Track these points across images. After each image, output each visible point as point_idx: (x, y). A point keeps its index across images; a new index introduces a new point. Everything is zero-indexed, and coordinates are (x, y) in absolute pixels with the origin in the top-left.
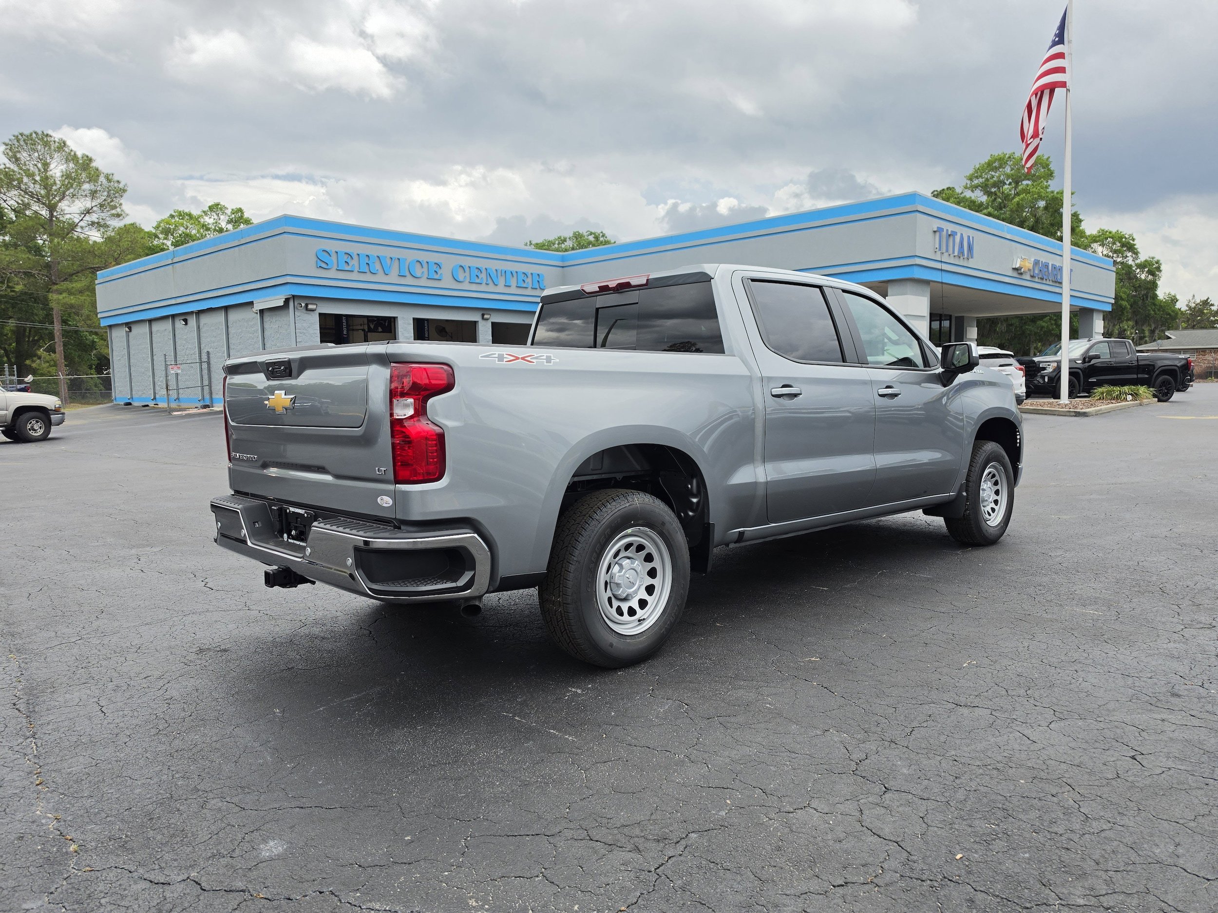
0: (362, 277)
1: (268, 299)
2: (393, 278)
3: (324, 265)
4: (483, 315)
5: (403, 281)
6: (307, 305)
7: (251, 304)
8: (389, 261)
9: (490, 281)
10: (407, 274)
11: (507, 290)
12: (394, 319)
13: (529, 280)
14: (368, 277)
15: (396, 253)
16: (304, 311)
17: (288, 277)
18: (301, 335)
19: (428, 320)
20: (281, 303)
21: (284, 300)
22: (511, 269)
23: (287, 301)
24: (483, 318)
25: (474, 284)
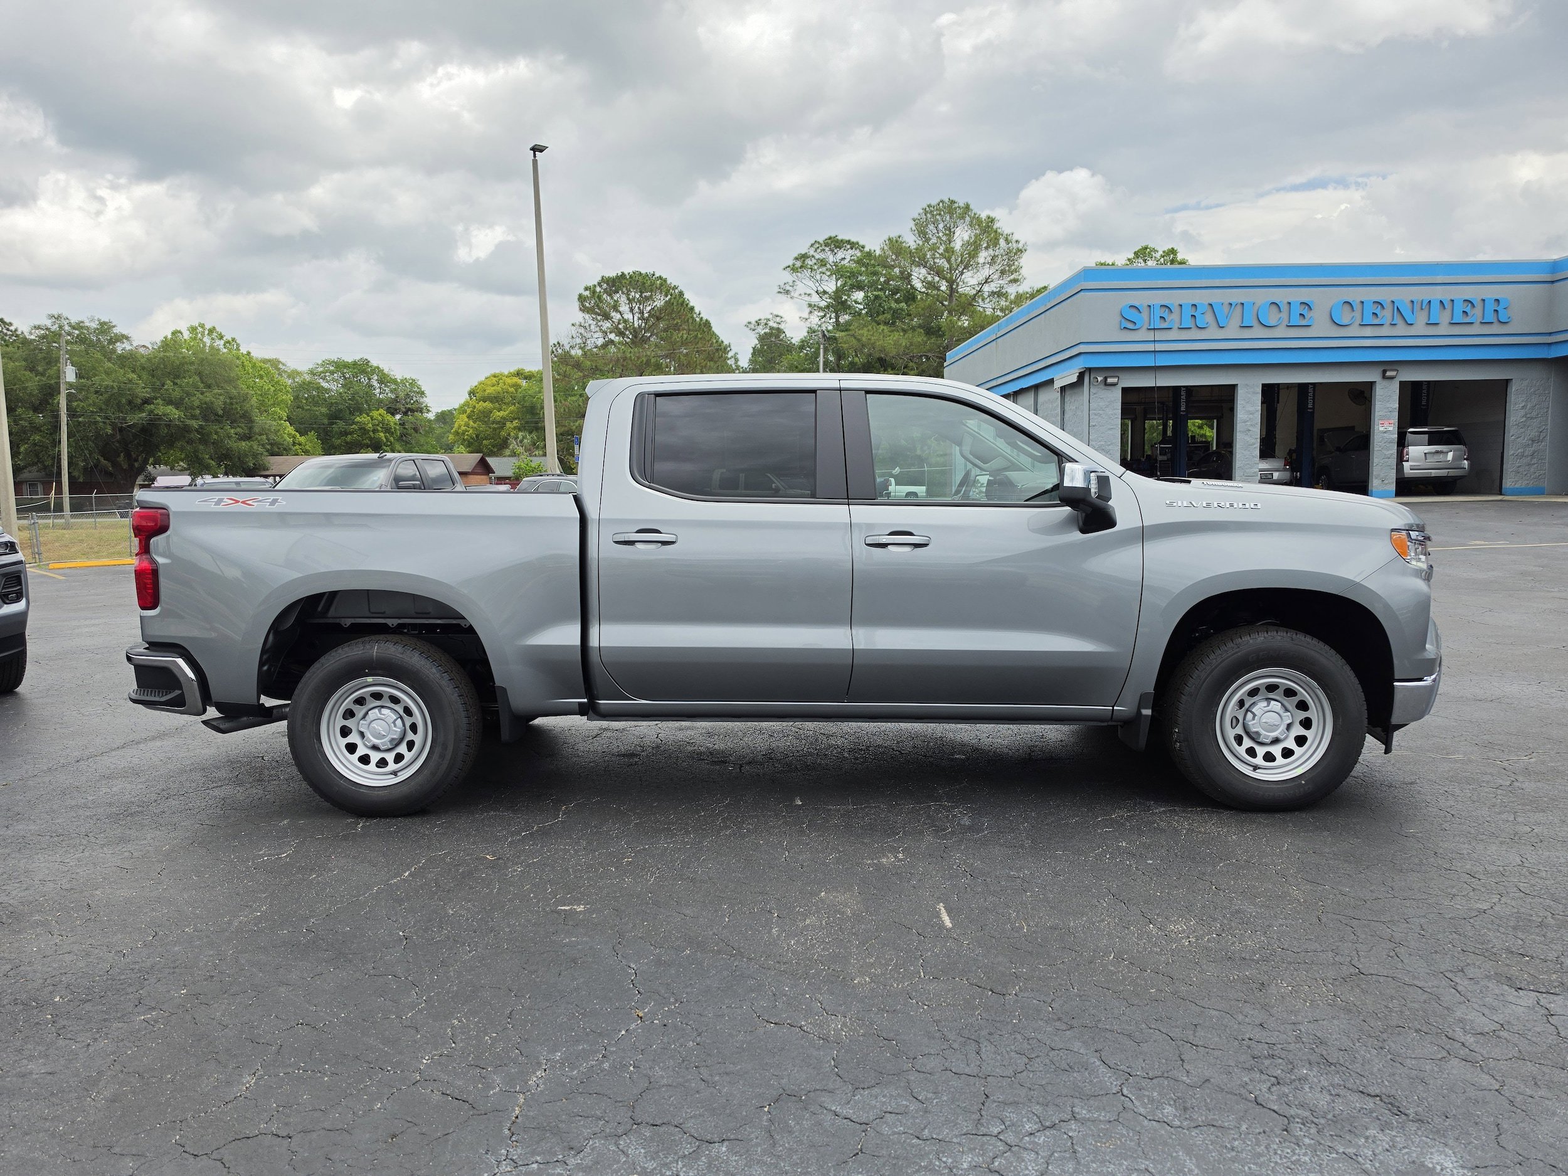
0: (1185, 335)
1: (1065, 374)
2: (1232, 331)
3: (1130, 326)
4: (1384, 372)
5: (1247, 334)
6: (1106, 379)
7: (1051, 382)
8: (1226, 308)
9: (1398, 320)
10: (1255, 323)
11: (1431, 331)
12: (1232, 388)
13: (1478, 311)
14: (1195, 334)
15: (1236, 296)
16: (1102, 386)
17: (1081, 346)
18: (1096, 417)
19: (1314, 384)
20: (1074, 379)
21: (1078, 374)
22: (1440, 297)
23: (1081, 376)
24: (1384, 377)
25: (1369, 327)
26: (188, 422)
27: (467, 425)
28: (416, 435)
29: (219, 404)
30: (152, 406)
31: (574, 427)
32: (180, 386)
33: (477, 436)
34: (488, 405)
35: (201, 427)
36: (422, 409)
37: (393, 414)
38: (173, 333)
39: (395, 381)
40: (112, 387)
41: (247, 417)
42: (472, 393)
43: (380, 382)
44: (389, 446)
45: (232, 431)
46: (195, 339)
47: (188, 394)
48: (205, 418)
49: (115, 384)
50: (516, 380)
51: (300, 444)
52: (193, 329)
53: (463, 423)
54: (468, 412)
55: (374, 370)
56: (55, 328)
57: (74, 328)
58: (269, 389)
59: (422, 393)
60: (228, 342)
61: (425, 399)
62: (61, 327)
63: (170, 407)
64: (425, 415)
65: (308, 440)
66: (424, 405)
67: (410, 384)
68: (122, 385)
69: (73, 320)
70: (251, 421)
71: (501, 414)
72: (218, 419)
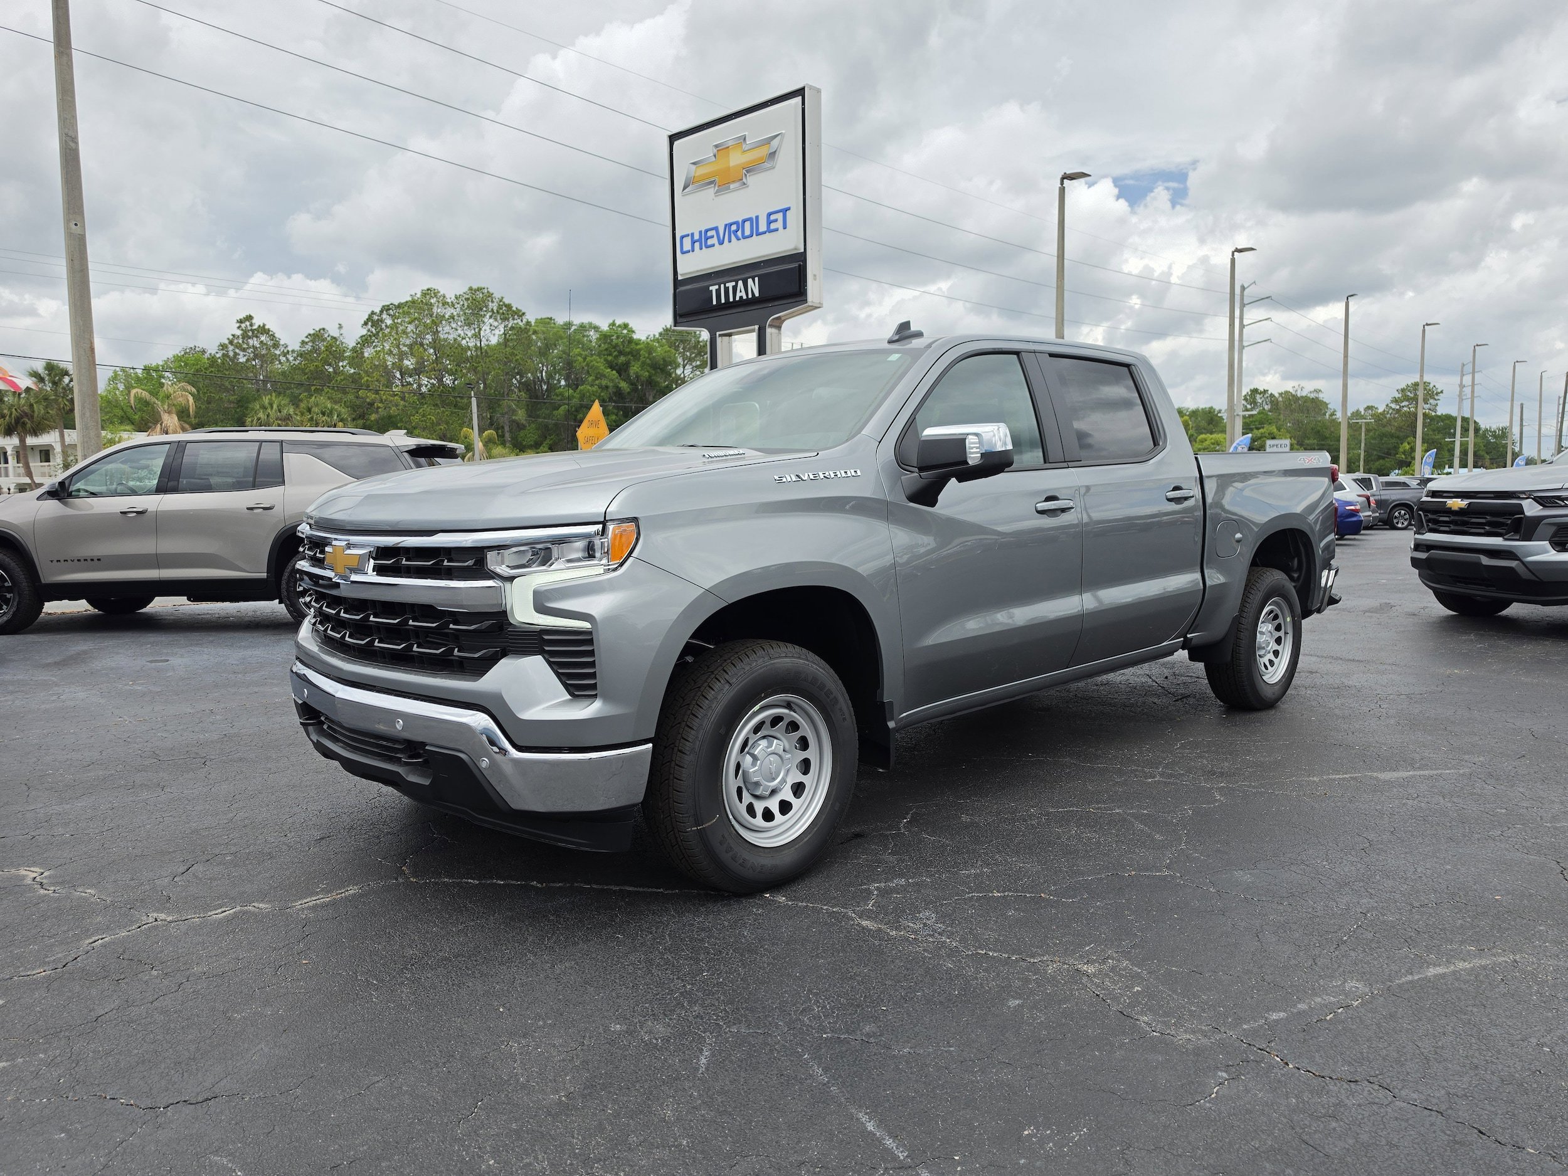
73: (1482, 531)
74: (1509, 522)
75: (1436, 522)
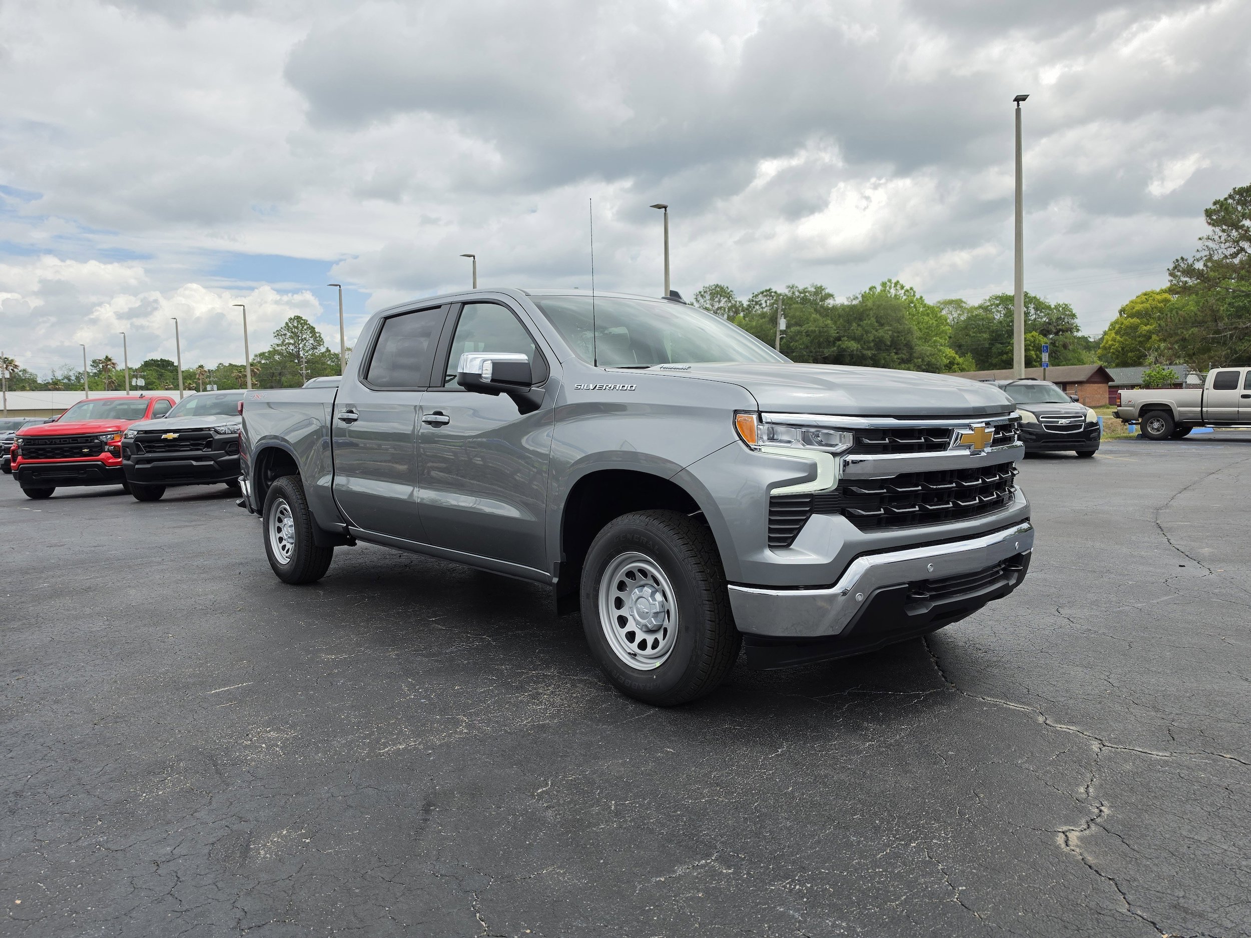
26: (865, 352)
27: (1114, 340)
28: (1064, 351)
29: (887, 338)
30: (840, 342)
31: (1187, 336)
32: (862, 327)
33: (1123, 349)
34: (1136, 320)
35: (874, 355)
36: (1072, 328)
37: (1045, 335)
38: (870, 289)
39: (1049, 307)
40: (815, 331)
41: (909, 346)
42: (1122, 311)
43: (1036, 309)
44: (1038, 362)
45: (896, 357)
46: (885, 291)
47: (867, 332)
48: (879, 349)
49: (817, 329)
50: (1166, 295)
51: (958, 364)
52: (884, 284)
53: (1110, 339)
54: (1116, 328)
55: (1032, 300)
56: (790, 294)
57: (800, 293)
58: (933, 323)
59: (1073, 316)
60: (907, 291)
61: (1075, 320)
62: (793, 293)
63: (852, 342)
64: (1075, 334)
65: (966, 360)
66: (1075, 325)
67: (1063, 308)
68: (821, 329)
69: (801, 288)
70: (911, 348)
71: (1148, 328)
72: (887, 350)
73: (188, 449)
74: (204, 442)
75: (149, 447)
